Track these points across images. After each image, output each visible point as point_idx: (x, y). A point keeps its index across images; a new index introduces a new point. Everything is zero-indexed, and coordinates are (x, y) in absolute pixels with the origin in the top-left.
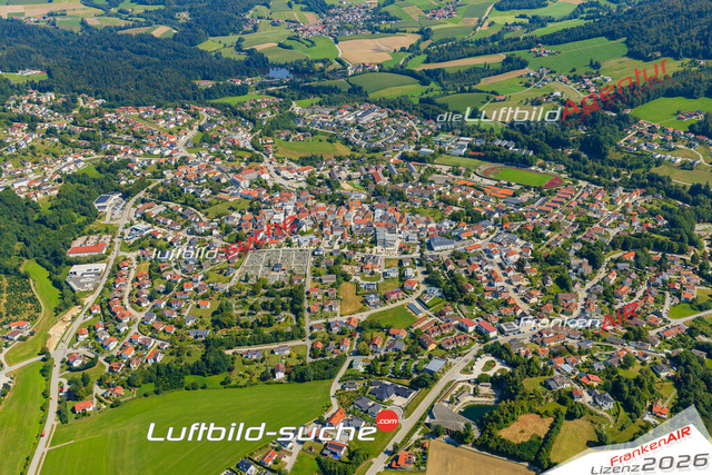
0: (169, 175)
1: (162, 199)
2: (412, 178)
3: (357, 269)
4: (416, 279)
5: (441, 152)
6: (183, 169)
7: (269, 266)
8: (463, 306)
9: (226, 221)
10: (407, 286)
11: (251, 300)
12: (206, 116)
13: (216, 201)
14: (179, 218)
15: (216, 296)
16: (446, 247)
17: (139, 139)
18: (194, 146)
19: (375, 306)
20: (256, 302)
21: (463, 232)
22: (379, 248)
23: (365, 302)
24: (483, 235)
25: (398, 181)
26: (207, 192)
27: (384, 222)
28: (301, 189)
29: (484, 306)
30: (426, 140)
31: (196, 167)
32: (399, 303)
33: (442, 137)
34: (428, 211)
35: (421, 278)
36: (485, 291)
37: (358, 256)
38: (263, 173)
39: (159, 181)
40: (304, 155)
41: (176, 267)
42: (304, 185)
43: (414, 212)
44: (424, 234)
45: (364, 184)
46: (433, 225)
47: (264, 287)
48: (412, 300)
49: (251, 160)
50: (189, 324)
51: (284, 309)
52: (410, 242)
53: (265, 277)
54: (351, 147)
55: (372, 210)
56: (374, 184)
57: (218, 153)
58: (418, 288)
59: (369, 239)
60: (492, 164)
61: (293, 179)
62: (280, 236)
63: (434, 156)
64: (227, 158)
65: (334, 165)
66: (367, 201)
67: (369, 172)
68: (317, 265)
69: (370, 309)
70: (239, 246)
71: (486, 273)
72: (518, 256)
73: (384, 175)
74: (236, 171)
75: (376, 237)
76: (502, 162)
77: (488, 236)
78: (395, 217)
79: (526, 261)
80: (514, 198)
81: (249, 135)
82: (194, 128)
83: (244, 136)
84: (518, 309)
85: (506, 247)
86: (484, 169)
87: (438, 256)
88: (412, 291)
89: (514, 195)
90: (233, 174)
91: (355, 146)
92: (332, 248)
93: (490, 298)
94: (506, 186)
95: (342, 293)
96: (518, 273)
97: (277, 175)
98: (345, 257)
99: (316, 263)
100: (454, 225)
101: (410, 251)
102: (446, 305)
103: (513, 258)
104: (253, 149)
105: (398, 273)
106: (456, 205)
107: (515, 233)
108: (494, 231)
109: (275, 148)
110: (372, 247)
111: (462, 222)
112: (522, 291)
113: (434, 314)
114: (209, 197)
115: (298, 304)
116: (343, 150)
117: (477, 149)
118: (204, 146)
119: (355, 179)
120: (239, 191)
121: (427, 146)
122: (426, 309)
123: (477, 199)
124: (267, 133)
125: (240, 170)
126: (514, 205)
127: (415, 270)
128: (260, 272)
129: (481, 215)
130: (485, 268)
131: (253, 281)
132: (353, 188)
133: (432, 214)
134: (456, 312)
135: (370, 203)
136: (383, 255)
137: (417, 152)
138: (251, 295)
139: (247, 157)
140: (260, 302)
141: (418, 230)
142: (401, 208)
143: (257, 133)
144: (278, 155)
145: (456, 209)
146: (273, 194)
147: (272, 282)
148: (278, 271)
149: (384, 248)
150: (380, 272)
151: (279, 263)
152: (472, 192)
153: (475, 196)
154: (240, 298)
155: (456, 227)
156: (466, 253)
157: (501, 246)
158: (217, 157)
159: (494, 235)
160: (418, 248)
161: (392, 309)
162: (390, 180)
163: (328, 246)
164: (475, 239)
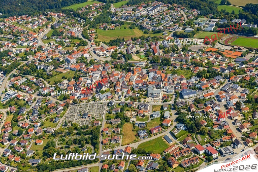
0: (30, 58)
1: (24, 74)
2: (178, 49)
3: (134, 114)
4: (171, 118)
5: (198, 30)
6: (38, 54)
7: (80, 115)
8: (199, 136)
9: (59, 86)
10: (165, 124)
11: (67, 138)
12: (57, 19)
13: (55, 73)
14: (34, 86)
15: (47, 136)
16: (191, 96)
17: (16, 37)
18: (47, 39)
19: (144, 138)
20: (70, 140)
21: (204, 84)
22: (149, 98)
23: (138, 135)
24: (216, 86)
25: (168, 52)
26: (51, 68)
27: (154, 81)
28: (107, 62)
29: (212, 136)
30: (189, 23)
31: (46, 52)
32: (159, 135)
33: (200, 20)
34: (183, 71)
35: (174, 117)
36: (214, 125)
37: (135, 105)
38: (85, 53)
39: (25, 62)
40: (112, 39)
41: (27, 118)
42: (109, 59)
43: (174, 73)
44: (178, 87)
45: (147, 55)
46: (184, 81)
47: (76, 129)
48: (167, 133)
49: (79, 45)
50: (30, 155)
51: (87, 143)
52: (169, 93)
53: (77, 123)
54: (144, 31)
55: (148, 73)
56: (152, 55)
57: (61, 41)
58: (171, 125)
59: (144, 93)
60: (230, 35)
61: (103, 55)
62: (89, 95)
63: (193, 33)
64: (66, 45)
65: (130, 44)
66: (146, 67)
67: (151, 47)
68: (110, 112)
69: (140, 140)
70: (65, 102)
71: (216, 112)
72: (237, 100)
73: (160, 48)
74: (69, 53)
75: (148, 91)
76: (237, 33)
77: (219, 87)
78: (161, 77)
79: (242, 102)
80: (242, 58)
81: (82, 28)
82: (49, 27)
83: (78, 29)
84: (234, 136)
85: (230, 94)
86: (225, 39)
87: (186, 102)
88: (167, 127)
89: (242, 56)
90: (67, 55)
91: (146, 30)
92: (120, 100)
93: (216, 129)
94: (237, 50)
95: (124, 130)
96: (236, 111)
97: (94, 54)
98: (128, 106)
99: (109, 111)
100: (198, 80)
101: (169, 100)
102: (188, 136)
103: (234, 101)
104: (82, 38)
105: (160, 115)
106: (202, 66)
107: (237, 83)
108: (223, 83)
109: (97, 35)
110: (145, 98)
111: (204, 78)
112: (238, 124)
113: (179, 142)
114: (52, 71)
115: (95, 139)
116: (138, 33)
117: (221, 26)
118: (53, 38)
119: (141, 52)
120: (70, 66)
121: (190, 26)
122: (175, 139)
123: (217, 60)
124: (93, 26)
125: (72, 52)
126: (240, 63)
127: (171, 113)
128: (75, 119)
129: (217, 72)
130: (215, 109)
131: (69, 126)
132: (140, 59)
133: (185, 74)
134: (194, 140)
135: (147, 69)
136: (152, 103)
137: (184, 31)
138: (67, 135)
139: (78, 43)
140: (72, 139)
141: (175, 85)
142: (166, 71)
143: (87, 27)
144: (97, 40)
145: (201, 69)
146: (89, 67)
147: (81, 126)
148: (86, 118)
149: (152, 99)
150: (149, 115)
151: (87, 112)
152: (214, 56)
153: (216, 58)
154: (61, 137)
155: (199, 82)
156: (203, 99)
157: (227, 93)
158: (60, 44)
159: (223, 85)
160: (174, 97)
161: (154, 140)
162: (163, 51)
163: (118, 99)
164: (211, 89)
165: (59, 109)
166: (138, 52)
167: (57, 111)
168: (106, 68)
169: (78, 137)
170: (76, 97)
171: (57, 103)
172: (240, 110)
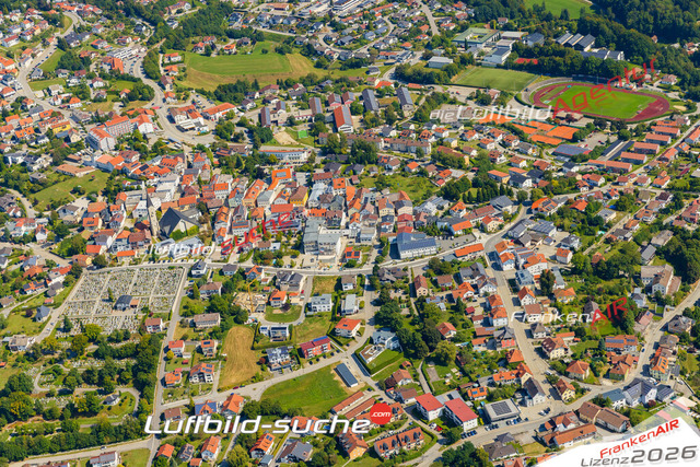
2: (402, 115)
3: (261, 299)
4: (360, 316)
5: (464, 61)
6: (13, 122)
7: (110, 300)
8: (432, 367)
9: (61, 214)
10: (342, 331)
11: (67, 367)
12: (76, 20)
13: (55, 178)
15: (12, 359)
16: (421, 251)
18: (44, 77)
19: (280, 370)
20: (73, 373)
21: (458, 220)
22: (306, 257)
23: (264, 362)
24: (492, 225)
25: (375, 122)
26: (45, 161)
27: (324, 207)
28: (201, 148)
29: (467, 368)
30: (442, 43)
31: (36, 116)
32: (323, 363)
33: (471, 32)
34: (408, 180)
35: (370, 312)
36: (475, 336)
37: (266, 274)
38: (141, 122)
40: (225, 82)
42: (208, 140)
43: (381, 184)
44: (389, 227)
45: (314, 131)
46: (407, 210)
47: (93, 340)
48: (345, 357)
49: (131, 98)
51: (122, 381)
52: (362, 243)
53: (98, 323)
54: (316, 60)
55: (310, 184)
56: (330, 132)
57: (82, 86)
58: (360, 333)
59: (293, 241)
60: (551, 79)
61: (193, 129)
62: (139, 243)
63: (449, 71)
64: (93, 97)
65: (272, 97)
66: (308, 167)
67: (329, 108)
68: (193, 295)
69: (271, 376)
70: (71, 263)
71: (483, 300)
72: (545, 266)
73: (354, 112)
74: (99, 120)
75: (302, 237)
76: (568, 74)
77: (501, 227)
78: (345, 196)
79: (557, 274)
80: (573, 145)
81: (143, 50)
82: (52, 43)
83: (134, 52)
84: (525, 371)
85: (527, 249)
86: (535, 90)
87: (405, 270)
88: (349, 339)
89: (575, 139)
90: (94, 125)
91: (322, 58)
92: (225, 261)
93: (482, 349)
94: (564, 122)
95: (228, 346)
96: (540, 299)
97: (168, 123)
98: (245, 277)
99: (191, 291)
100: (446, 207)
101: (360, 261)
102: (401, 367)
103: (534, 270)
104: (142, 77)
105: (331, 304)
106: (460, 167)
107: (552, 218)
108: (514, 216)
109: (184, 70)
110: (294, 256)
111: (461, 200)
112: (540, 336)
113: (377, 384)
114: (46, 169)
115: (145, 372)
116: (300, 65)
117: (528, 53)
118: (60, 76)
119: (300, 122)
120: (96, 158)
121: (443, 51)
122: (366, 375)
123: (506, 150)
124: (175, 45)
125: (107, 118)
126: (567, 160)
127: (361, 299)
128: (93, 312)
129: (499, 185)
130: (482, 291)
131: (75, 331)
132: (294, 141)
133: (412, 188)
134: (417, 380)
135: (309, 171)
136: (312, 270)
137: (424, 63)
138: (68, 357)
139: (127, 91)
140: (81, 371)
141: (380, 220)
142: (360, 178)
143: (157, 46)
144: (184, 84)
145: (457, 174)
146: (148, 162)
147: (108, 332)
148: (124, 309)
149: (314, 257)
150: (302, 304)
151: (129, 294)
152: (500, 138)
153: (504, 144)
154: (51, 363)
155: (448, 213)
156: (453, 263)
157: (518, 246)
158: (77, 94)
159: (513, 224)
160: (375, 253)
161: (308, 375)
162: (362, 121)
163: (219, 257)
164: (477, 233)
165: (54, 281)
166: (291, 122)
167: (47, 286)
168: (196, 165)
169: (98, 365)
170: (104, 248)
171: (50, 265)
172: (551, 296)
